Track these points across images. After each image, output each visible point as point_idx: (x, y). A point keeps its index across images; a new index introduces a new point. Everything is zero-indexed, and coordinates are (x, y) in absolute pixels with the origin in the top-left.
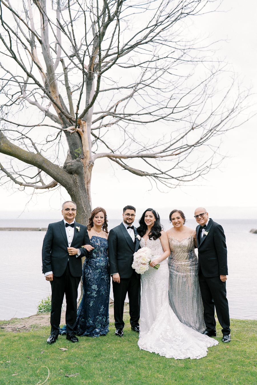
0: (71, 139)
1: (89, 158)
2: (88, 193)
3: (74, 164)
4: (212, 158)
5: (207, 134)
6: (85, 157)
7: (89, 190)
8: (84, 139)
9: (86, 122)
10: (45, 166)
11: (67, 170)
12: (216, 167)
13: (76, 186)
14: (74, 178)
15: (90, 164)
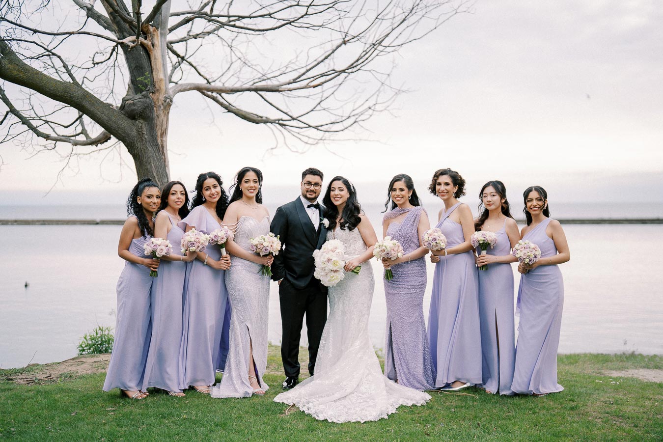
0: (133, 58)
1: (163, 91)
2: (163, 152)
3: (139, 101)
4: (377, 93)
5: (367, 51)
6: (158, 90)
7: (165, 147)
8: (155, 58)
9: (157, 28)
10: (87, 105)
11: (127, 112)
12: (385, 109)
13: (142, 140)
14: (138, 126)
15: (165, 101)
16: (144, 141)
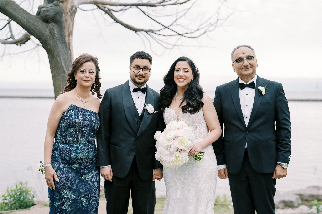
1: (70, 1)
2: (69, 49)
3: (51, 9)
7: (71, 44)
11: (42, 17)
13: (54, 38)
14: (51, 28)
15: (72, 9)
16: (55, 40)
